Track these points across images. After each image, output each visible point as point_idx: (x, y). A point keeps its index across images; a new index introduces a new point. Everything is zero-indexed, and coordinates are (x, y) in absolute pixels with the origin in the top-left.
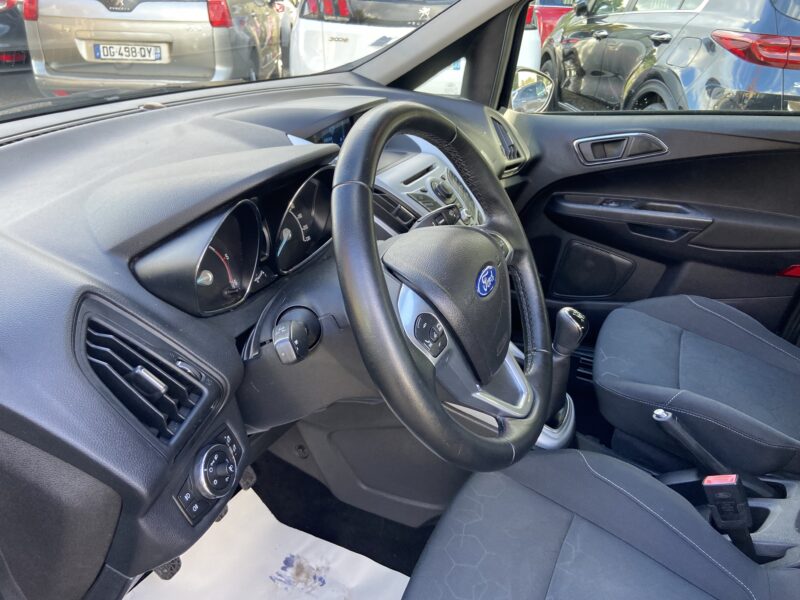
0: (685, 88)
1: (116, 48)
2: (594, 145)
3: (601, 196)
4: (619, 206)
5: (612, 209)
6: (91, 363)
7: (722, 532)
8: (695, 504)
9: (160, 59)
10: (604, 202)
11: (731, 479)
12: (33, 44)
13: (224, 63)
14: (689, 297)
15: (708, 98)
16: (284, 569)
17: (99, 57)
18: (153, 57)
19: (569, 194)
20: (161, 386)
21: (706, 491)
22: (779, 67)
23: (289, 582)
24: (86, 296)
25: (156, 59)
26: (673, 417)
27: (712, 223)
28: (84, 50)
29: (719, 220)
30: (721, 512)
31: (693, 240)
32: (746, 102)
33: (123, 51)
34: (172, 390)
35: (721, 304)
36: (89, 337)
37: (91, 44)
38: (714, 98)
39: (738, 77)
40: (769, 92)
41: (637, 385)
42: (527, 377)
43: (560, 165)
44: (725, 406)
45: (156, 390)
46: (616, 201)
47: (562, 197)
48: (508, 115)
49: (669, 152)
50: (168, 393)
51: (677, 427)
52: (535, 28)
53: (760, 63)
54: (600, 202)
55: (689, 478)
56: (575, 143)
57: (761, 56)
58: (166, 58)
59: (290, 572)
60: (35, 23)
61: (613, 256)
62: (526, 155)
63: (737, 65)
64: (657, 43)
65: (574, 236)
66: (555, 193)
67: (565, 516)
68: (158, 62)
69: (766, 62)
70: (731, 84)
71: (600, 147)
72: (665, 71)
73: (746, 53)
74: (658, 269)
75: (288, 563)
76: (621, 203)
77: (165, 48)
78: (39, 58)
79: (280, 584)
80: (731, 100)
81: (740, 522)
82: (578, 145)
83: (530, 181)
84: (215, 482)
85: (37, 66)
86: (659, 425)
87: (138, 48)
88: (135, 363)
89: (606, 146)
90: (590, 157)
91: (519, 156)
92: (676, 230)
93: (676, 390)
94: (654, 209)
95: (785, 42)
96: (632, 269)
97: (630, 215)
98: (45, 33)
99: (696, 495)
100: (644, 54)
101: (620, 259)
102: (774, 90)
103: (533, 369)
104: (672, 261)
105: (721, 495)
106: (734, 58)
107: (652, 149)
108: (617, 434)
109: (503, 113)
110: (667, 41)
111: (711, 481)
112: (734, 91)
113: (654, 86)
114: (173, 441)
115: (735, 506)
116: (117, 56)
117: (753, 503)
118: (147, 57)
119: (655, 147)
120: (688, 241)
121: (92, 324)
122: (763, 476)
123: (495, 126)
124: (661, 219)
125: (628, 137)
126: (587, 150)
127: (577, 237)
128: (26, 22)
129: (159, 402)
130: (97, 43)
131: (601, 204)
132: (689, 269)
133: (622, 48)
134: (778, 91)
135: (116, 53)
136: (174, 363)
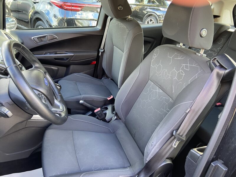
0: (48, 17)
2: (38, 38)
4: (50, 54)
7: (101, 120)
8: (94, 117)
10: (46, 53)
11: (99, 109)
14: (74, 74)
15: (54, 18)
21: (96, 113)
22: (70, 11)
26: (84, 101)
29: (75, 54)
30: (99, 116)
31: (71, 60)
32: (65, 20)
35: (81, 73)
38: (56, 19)
39: (60, 13)
40: (69, 18)
42: (59, 102)
44: (92, 95)
46: (49, 53)
48: (7, 31)
49: (59, 39)
51: (85, 103)
53: (65, 10)
54: (44, 54)
55: (91, 113)
56: (32, 38)
57: (65, 8)
61: (52, 68)
63: (59, 10)
64: (35, 3)
67: (71, 131)
69: (67, 10)
70: (59, 15)
71: (40, 38)
72: (39, 11)
73: (61, 7)
74: (64, 69)
80: (61, 20)
81: (103, 117)
82: (33, 38)
86: (82, 104)
89: (41, 38)
90: (38, 42)
93: (81, 96)
95: (69, 4)
96: (58, 70)
99: (94, 115)
100: (32, 7)
102: (70, 17)
103: (59, 100)
104: (67, 66)
105: (99, 113)
106: (58, 8)
107: (54, 38)
109: (5, 30)
110: (38, 3)
111: (96, 111)
112: (61, 17)
113: (37, 16)
115: (101, 114)
117: (104, 112)
119: (55, 38)
122: (103, 107)
123: (6, 35)
125: (47, 35)
126: (36, 40)
131: (45, 54)
132: (72, 67)
133: (22, 3)
134: (72, 17)
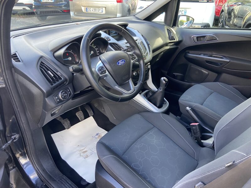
1: (91, 9)
2: (197, 38)
3: (200, 52)
5: (202, 56)
6: (40, 69)
9: (103, 12)
10: (200, 54)
12: (71, 8)
13: (120, 13)
16: (96, 135)
17: (87, 11)
18: (101, 12)
19: (190, 52)
20: (52, 75)
23: (96, 138)
24: (41, 57)
25: (102, 12)
26: (190, 109)
27: (229, 62)
28: (83, 9)
29: (231, 61)
30: (193, 131)
33: (93, 10)
34: (54, 76)
36: (41, 64)
37: (85, 8)
41: (190, 102)
43: (188, 43)
45: (52, 76)
47: (189, 53)
49: (219, 40)
50: (53, 77)
51: (191, 112)
52: (213, 2)
56: (192, 36)
58: (104, 12)
59: (97, 136)
60: (72, 2)
61: (203, 70)
62: (177, 39)
65: (192, 64)
66: (187, 51)
67: (152, 127)
68: (102, 13)
74: (215, 75)
75: (97, 134)
76: (204, 55)
77: (104, 9)
78: (72, 11)
79: (94, 138)
81: (198, 135)
83: (179, 47)
84: (63, 97)
85: (72, 13)
87: (97, 9)
88: (48, 70)
89: (201, 38)
90: (196, 41)
91: (174, 40)
92: (220, 63)
94: (214, 57)
96: (208, 75)
97: (206, 58)
98: (74, 5)
101: (205, 72)
104: (219, 73)
108: (182, 115)
111: (192, 124)
114: (53, 86)
116: (92, 11)
118: (99, 12)
119: (214, 38)
120: (223, 67)
121: (42, 62)
123: (168, 31)
124: (214, 60)
125: (207, 35)
126: (195, 39)
127: (193, 64)
128: (70, 1)
129: (52, 78)
130: (87, 7)
132: (224, 76)
135: (91, 10)
136: (57, 72)
